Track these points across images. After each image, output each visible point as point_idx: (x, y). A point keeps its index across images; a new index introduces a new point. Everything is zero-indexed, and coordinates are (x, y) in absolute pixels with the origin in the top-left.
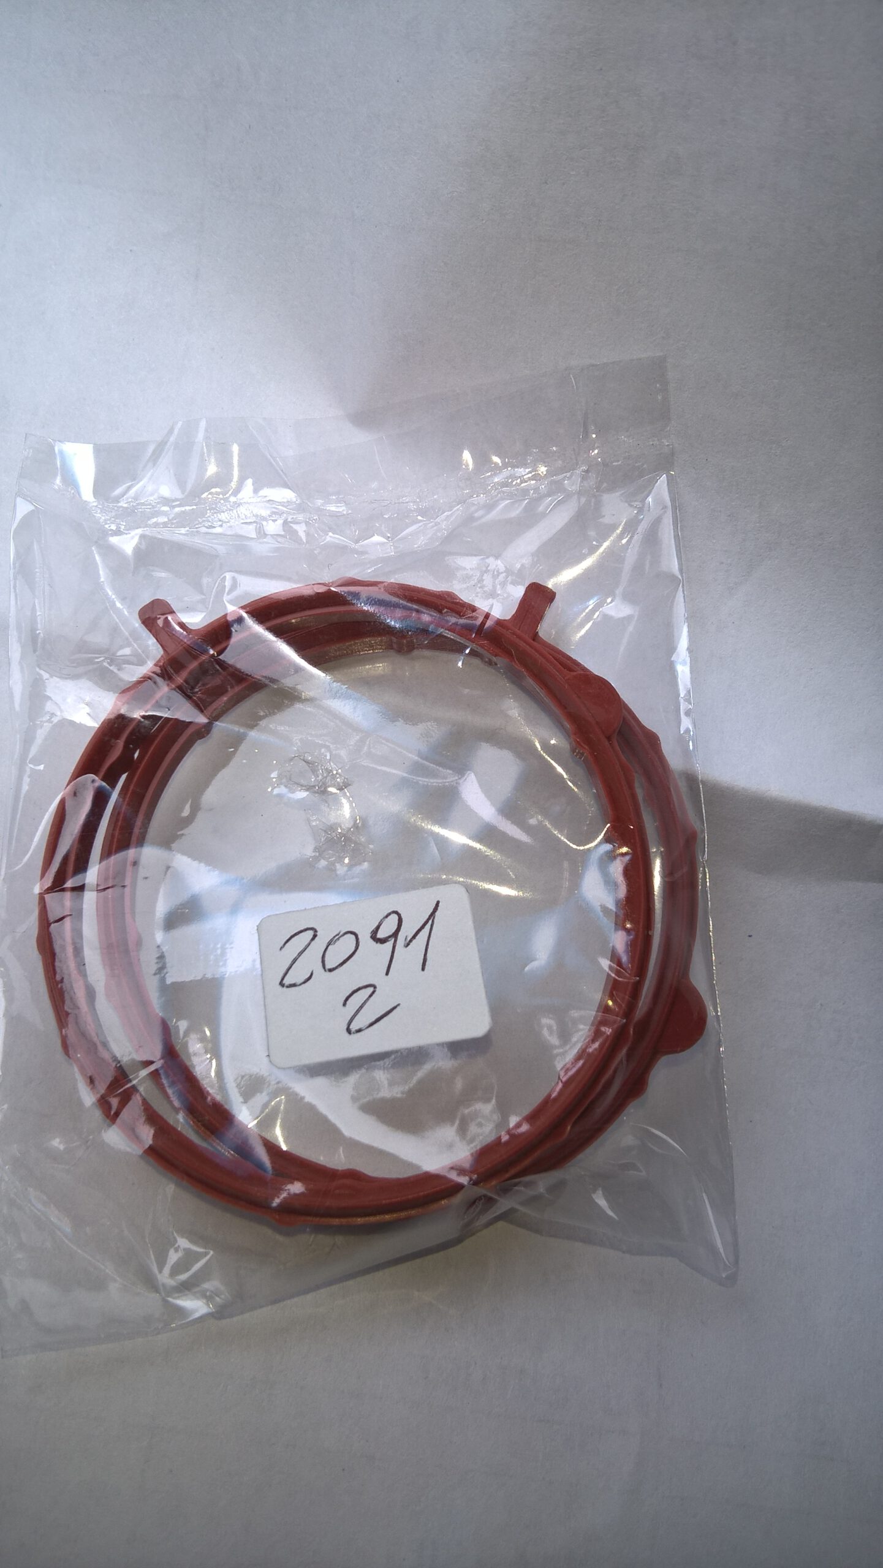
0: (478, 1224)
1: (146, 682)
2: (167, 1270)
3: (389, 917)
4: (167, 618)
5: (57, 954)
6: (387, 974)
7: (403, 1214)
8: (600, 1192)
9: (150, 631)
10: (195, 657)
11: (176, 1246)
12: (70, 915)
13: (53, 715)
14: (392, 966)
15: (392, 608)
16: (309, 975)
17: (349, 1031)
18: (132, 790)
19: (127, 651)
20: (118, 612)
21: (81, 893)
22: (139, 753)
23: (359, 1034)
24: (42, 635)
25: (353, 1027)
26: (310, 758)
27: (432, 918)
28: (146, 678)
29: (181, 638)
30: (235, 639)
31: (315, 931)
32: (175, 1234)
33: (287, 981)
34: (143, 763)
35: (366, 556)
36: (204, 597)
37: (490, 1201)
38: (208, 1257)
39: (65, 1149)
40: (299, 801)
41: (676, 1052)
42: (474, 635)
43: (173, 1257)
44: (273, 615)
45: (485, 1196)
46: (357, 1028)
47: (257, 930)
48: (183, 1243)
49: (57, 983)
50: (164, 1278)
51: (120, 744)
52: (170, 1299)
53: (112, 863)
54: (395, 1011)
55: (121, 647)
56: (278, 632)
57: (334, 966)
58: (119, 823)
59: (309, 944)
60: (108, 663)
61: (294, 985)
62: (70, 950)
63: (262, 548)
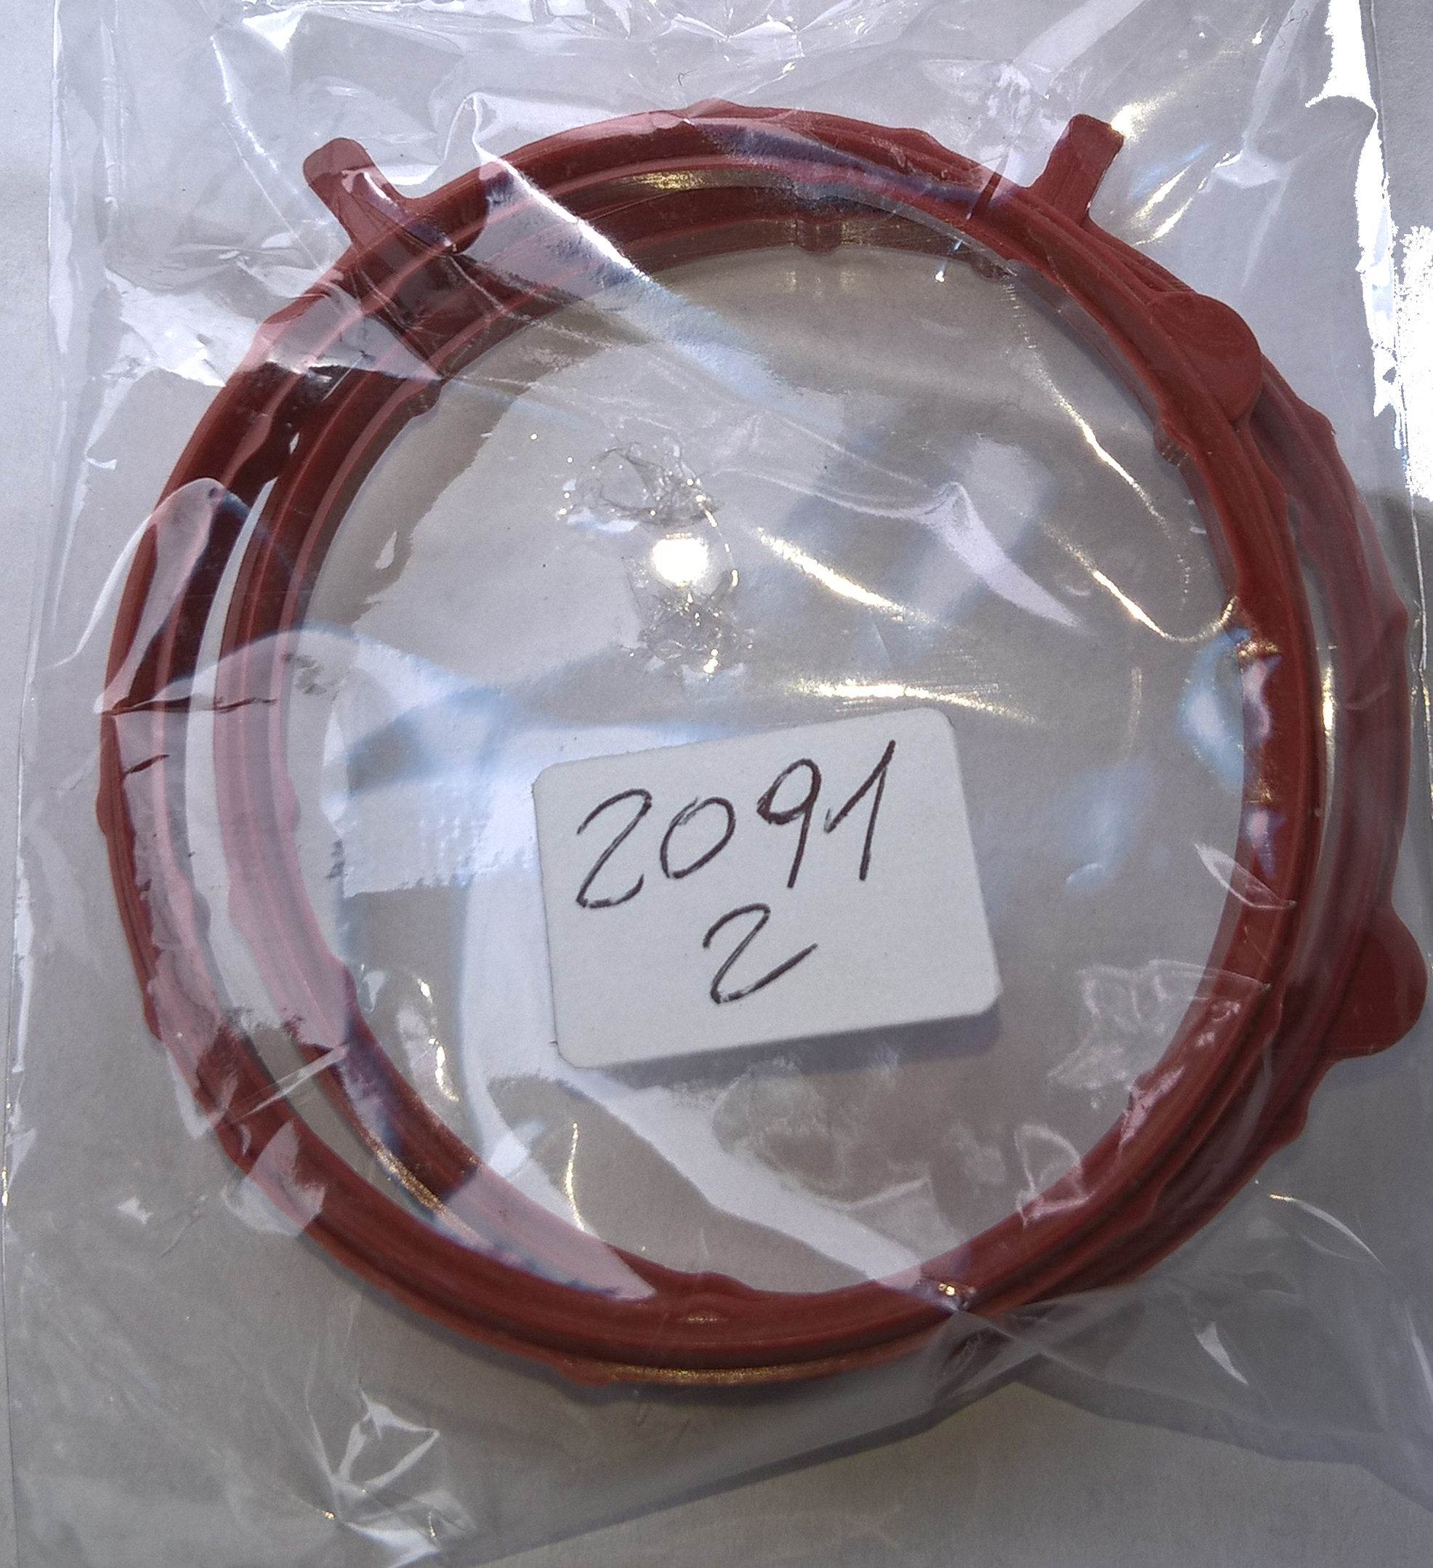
0: (967, 1387)
1: (321, 301)
2: (345, 1467)
3: (795, 772)
4: (361, 175)
5: (139, 833)
6: (791, 884)
7: (824, 1366)
8: (1212, 1331)
9: (327, 202)
10: (415, 252)
11: (366, 1418)
12: (165, 756)
13: (135, 362)
14: (801, 869)
15: (807, 162)
16: (635, 884)
17: (715, 996)
18: (288, 512)
19: (281, 240)
20: (261, 167)
21: (184, 714)
22: (299, 441)
23: (736, 1004)
24: (115, 205)
25: (726, 988)
26: (640, 454)
27: (881, 774)
28: (318, 293)
29: (388, 214)
30: (495, 216)
31: (648, 797)
32: (364, 1396)
33: (591, 896)
34: (309, 459)
35: (752, 58)
36: (431, 135)
37: (993, 1341)
38: (428, 1444)
39: (149, 1221)
40: (614, 538)
41: (1365, 1053)
42: (968, 217)
43: (357, 1442)
44: (569, 172)
45: (984, 1333)
46: (733, 991)
47: (532, 792)
48: (381, 1415)
49: (138, 891)
50: (341, 1482)
51: (266, 419)
52: (353, 1526)
53: (245, 660)
54: (807, 959)
55: (271, 232)
56: (576, 204)
57: (686, 867)
58: (261, 578)
59: (635, 823)
60: (246, 262)
61: (605, 904)
62: (162, 826)
63: (546, 41)
